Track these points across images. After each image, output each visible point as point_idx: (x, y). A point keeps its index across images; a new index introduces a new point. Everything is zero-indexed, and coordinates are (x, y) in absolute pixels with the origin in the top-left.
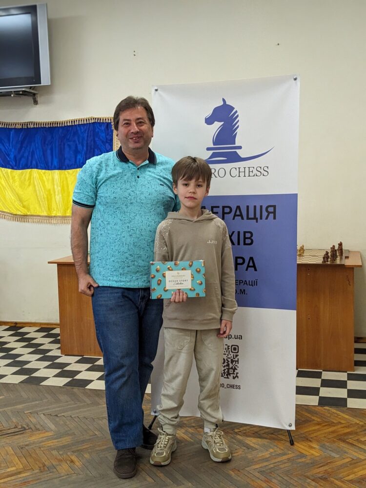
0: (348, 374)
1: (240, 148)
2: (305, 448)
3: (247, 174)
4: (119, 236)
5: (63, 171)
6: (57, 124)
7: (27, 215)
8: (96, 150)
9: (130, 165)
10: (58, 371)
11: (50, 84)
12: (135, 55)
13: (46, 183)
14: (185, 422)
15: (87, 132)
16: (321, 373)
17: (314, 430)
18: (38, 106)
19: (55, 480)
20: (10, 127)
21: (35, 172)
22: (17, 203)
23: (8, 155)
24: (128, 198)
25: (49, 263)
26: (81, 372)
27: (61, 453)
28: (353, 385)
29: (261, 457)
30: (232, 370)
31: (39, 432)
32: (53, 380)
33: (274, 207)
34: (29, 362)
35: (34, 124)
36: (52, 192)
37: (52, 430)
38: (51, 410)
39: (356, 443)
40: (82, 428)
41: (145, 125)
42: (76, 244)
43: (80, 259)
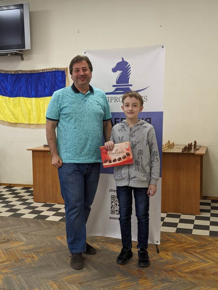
0: (196, 216)
1: (131, 85)
2: (164, 255)
5: (37, 98)
6: (35, 71)
7: (17, 123)
8: (56, 86)
9: (80, 94)
10: (31, 210)
11: (30, 49)
12: (79, 32)
13: (28, 105)
15: (51, 76)
16: (181, 215)
17: (171, 246)
18: (24, 61)
20: (8, 73)
21: (22, 99)
22: (11, 116)
23: (7, 90)
24: (82, 113)
25: (27, 150)
26: (43, 211)
31: (17, 242)
32: (28, 215)
33: (150, 119)
34: (15, 206)
35: (21, 71)
36: (31, 110)
37: (24, 241)
38: (25, 231)
39: (193, 253)
40: (41, 240)
41: (87, 71)
42: (50, 138)
43: (53, 146)
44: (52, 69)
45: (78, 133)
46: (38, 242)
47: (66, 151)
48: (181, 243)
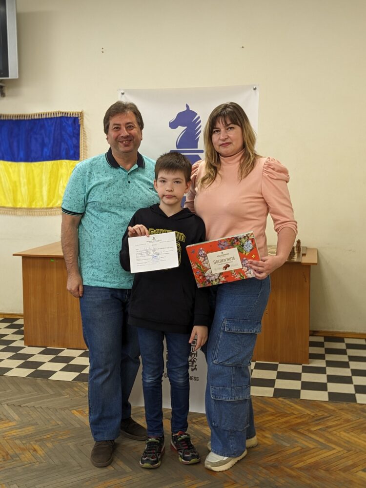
0: (303, 366)
1: (201, 151)
4: (113, 239)
5: (30, 163)
6: (24, 116)
8: (63, 144)
9: (120, 170)
10: (21, 362)
11: (17, 77)
12: (103, 52)
13: (12, 175)
15: (54, 126)
16: (277, 365)
17: (267, 421)
18: (5, 98)
19: (18, 469)
24: (122, 204)
25: (14, 255)
26: (44, 363)
27: (24, 442)
28: (307, 377)
30: (191, 363)
31: (3, 422)
32: (17, 371)
36: (18, 184)
37: (15, 420)
38: (14, 401)
39: (306, 433)
40: (45, 418)
41: (135, 129)
42: (67, 243)
43: (71, 258)
44: (56, 114)
45: (113, 236)
46: (41, 421)
47: (92, 266)
48: (284, 415)
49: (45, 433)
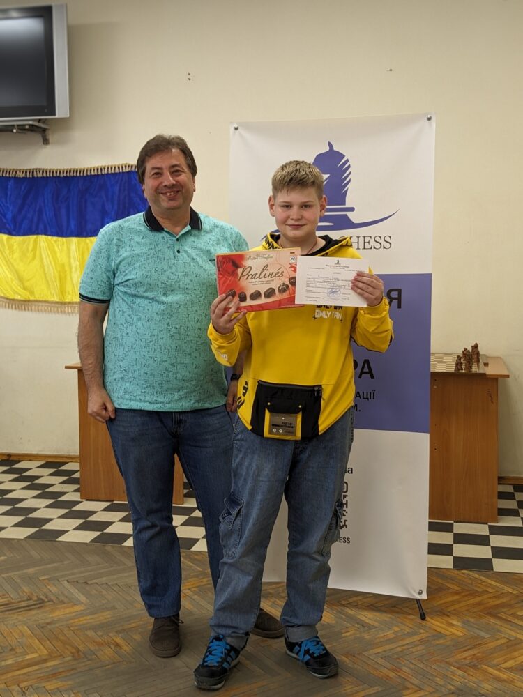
0: (489, 526)
1: (352, 209)
2: (441, 625)
3: (361, 246)
4: (155, 337)
5: (84, 238)
6: (77, 172)
7: (29, 301)
9: (165, 235)
10: (80, 522)
11: (68, 116)
12: (189, 79)
13: (58, 255)
14: (271, 591)
15: (118, 185)
16: (452, 524)
17: (451, 602)
18: (48, 147)
19: (97, 671)
20: (8, 175)
21: (43, 240)
22: (15, 284)
23: (5, 216)
25: (67, 367)
26: (112, 523)
27: (100, 633)
28: (498, 541)
29: (382, 637)
31: (65, 605)
32: (77, 536)
33: (399, 291)
34: (35, 510)
35: (43, 172)
36: (67, 268)
37: (82, 603)
38: (78, 576)
39: (511, 618)
40: (125, 599)
41: (184, 175)
42: (85, 343)
43: (90, 365)
44: (122, 167)
45: (155, 333)
46: (119, 603)
47: (122, 378)
48: (474, 594)
49: (129, 621)
